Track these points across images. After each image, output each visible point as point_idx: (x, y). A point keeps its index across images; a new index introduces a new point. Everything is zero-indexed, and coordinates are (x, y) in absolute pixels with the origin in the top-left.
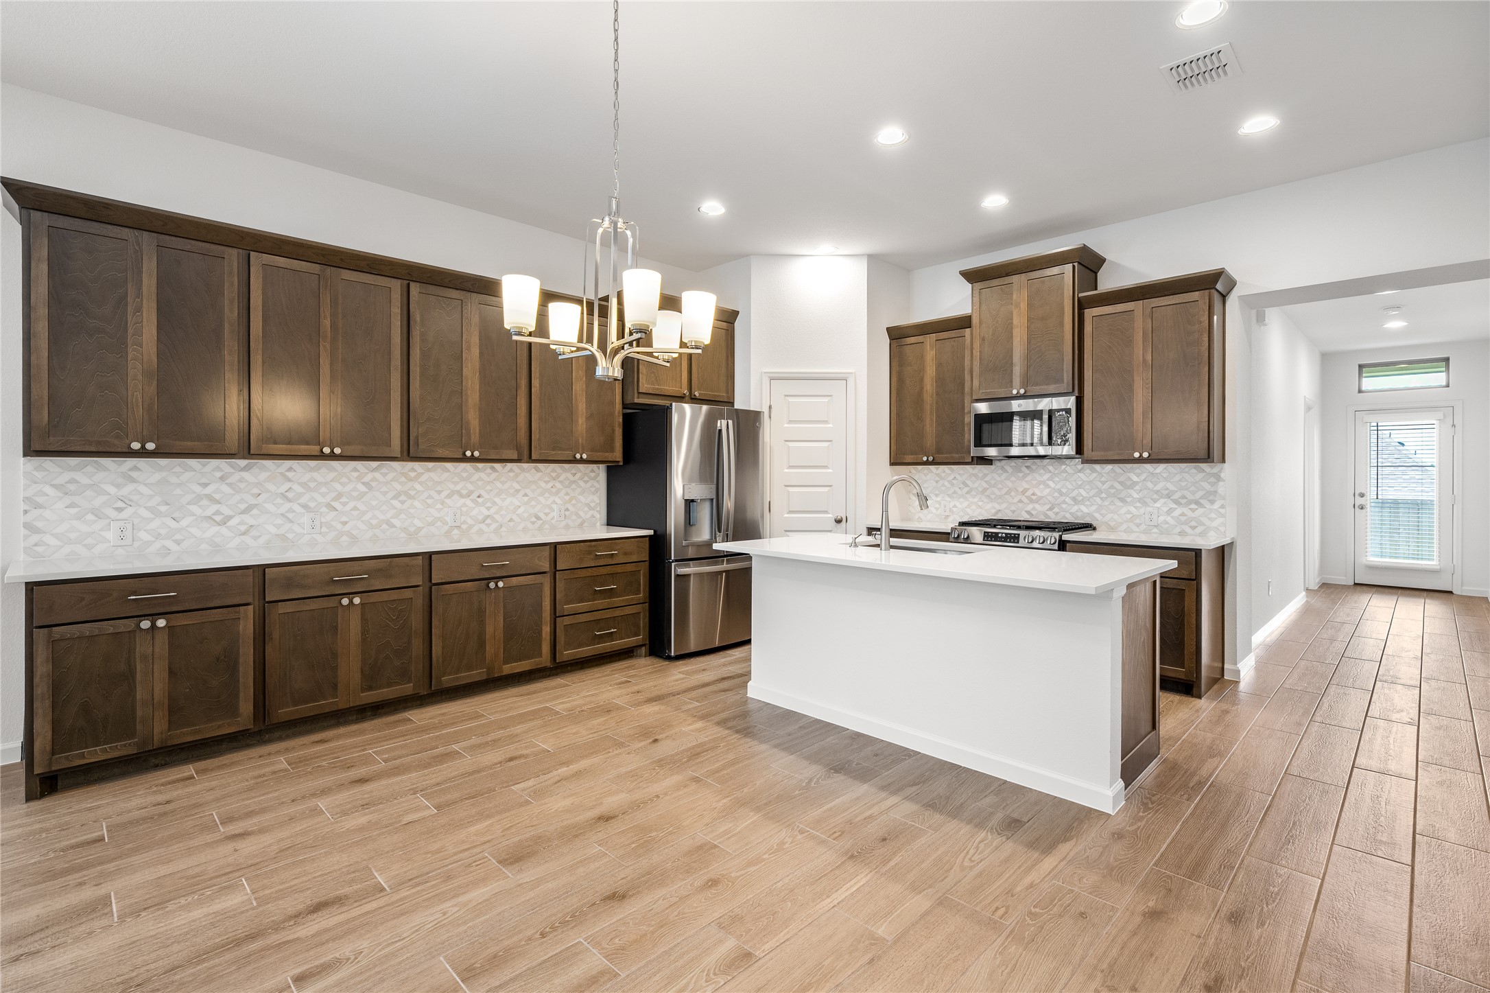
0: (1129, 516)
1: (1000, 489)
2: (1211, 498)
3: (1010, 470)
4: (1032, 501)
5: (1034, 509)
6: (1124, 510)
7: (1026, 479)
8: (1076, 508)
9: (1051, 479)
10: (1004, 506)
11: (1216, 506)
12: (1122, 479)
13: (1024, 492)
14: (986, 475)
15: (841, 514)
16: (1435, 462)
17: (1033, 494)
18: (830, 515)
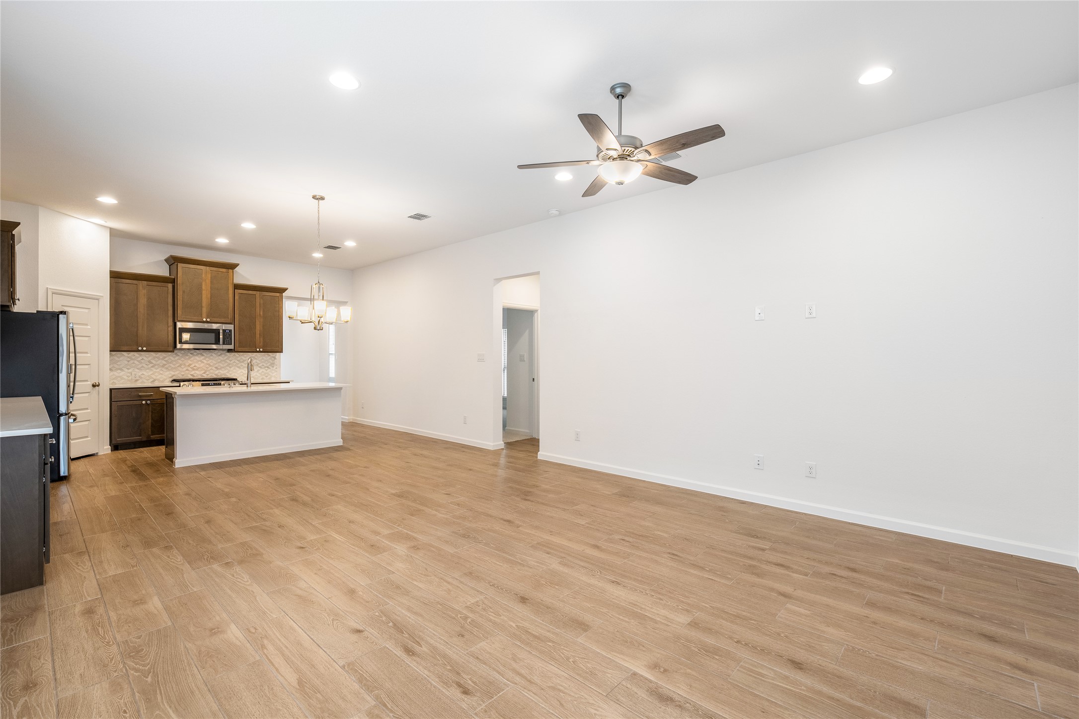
0: (242, 374)
1: (174, 365)
2: (273, 365)
3: (181, 355)
4: (194, 370)
5: (195, 373)
6: (240, 371)
7: (191, 359)
8: (217, 371)
9: (204, 359)
10: (178, 372)
11: (274, 368)
12: (239, 359)
13: (189, 366)
14: (165, 357)
15: (96, 381)
16: (334, 353)
17: (195, 366)
18: (89, 383)
